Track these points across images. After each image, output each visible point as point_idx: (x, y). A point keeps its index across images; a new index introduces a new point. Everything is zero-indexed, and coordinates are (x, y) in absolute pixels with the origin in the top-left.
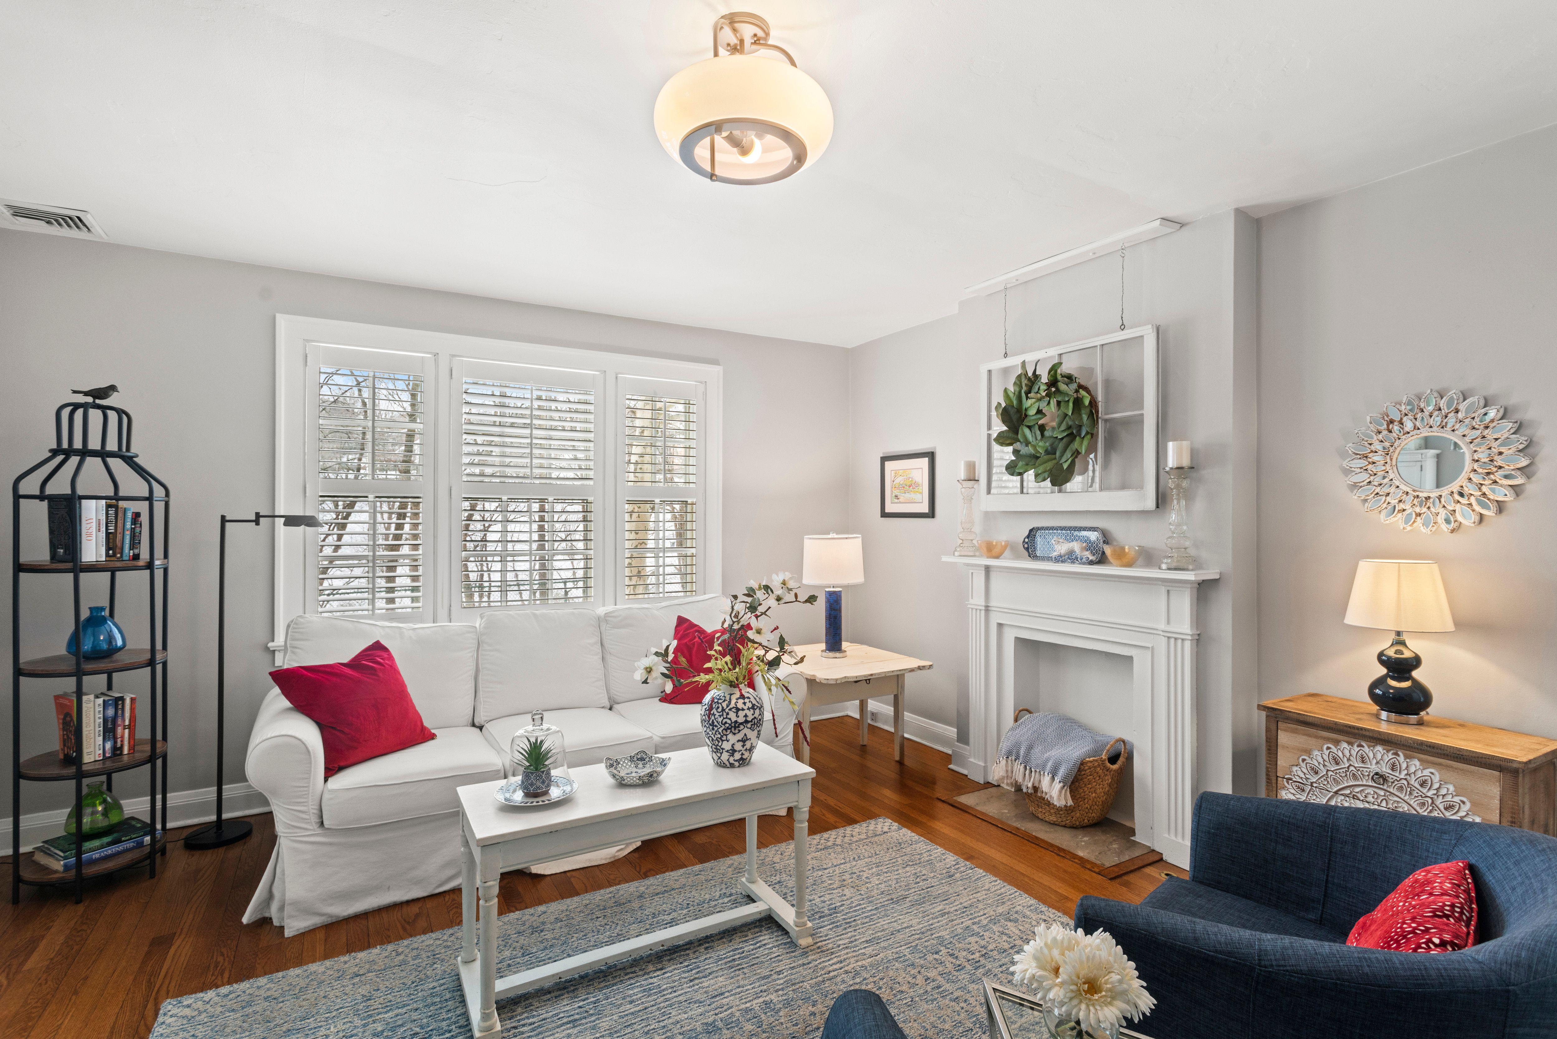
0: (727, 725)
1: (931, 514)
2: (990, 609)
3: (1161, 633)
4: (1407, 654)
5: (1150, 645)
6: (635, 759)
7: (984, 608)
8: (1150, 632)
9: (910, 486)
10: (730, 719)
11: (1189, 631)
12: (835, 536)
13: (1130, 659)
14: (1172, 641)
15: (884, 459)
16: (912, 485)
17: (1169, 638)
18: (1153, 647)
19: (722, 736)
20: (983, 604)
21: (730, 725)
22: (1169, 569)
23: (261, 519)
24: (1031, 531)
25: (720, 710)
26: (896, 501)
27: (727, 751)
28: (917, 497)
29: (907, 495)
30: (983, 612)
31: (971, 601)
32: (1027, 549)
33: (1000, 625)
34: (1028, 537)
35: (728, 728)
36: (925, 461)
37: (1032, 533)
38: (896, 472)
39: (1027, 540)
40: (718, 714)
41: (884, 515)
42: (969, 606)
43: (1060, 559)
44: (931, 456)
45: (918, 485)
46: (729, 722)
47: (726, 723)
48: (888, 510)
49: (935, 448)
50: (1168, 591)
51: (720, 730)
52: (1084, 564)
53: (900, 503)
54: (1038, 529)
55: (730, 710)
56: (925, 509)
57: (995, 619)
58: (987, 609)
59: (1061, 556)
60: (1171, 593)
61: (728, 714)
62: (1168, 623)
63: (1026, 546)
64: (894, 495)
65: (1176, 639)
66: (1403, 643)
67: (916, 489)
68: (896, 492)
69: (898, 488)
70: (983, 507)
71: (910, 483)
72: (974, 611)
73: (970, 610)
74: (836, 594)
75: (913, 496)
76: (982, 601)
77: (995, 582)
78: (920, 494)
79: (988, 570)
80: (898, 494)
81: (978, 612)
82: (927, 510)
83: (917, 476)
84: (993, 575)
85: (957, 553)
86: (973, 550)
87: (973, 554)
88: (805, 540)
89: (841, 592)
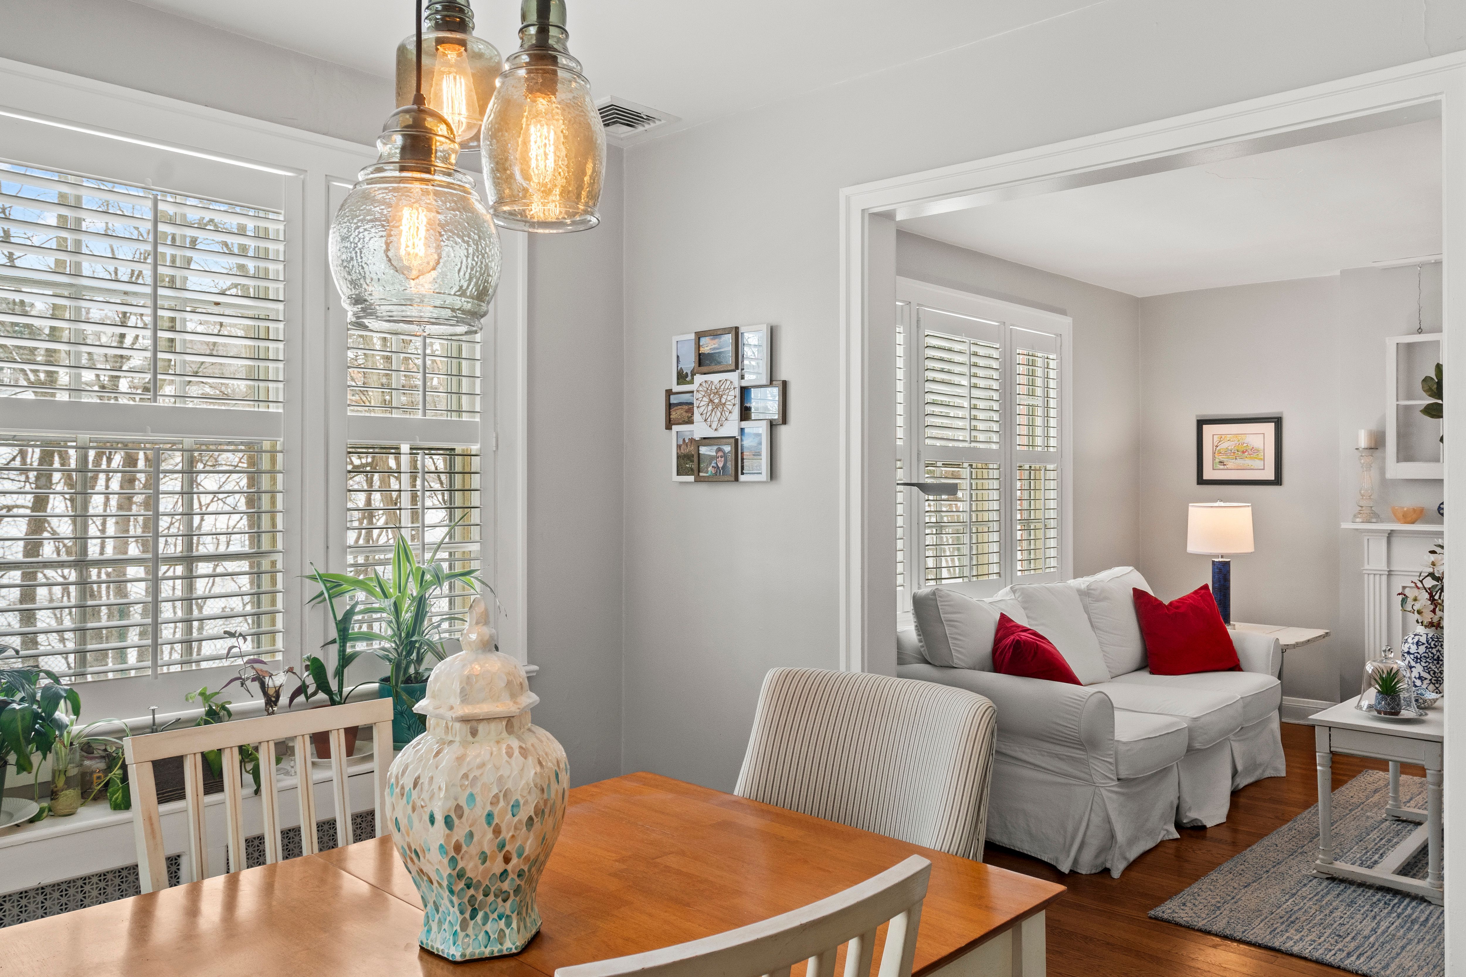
1: (1278, 481)
2: (1392, 573)
7: (1384, 572)
9: (1243, 452)
15: (1201, 423)
16: (1247, 451)
20: (1386, 568)
26: (1222, 467)
28: (1258, 464)
29: (1239, 461)
30: (1384, 578)
31: (1366, 567)
36: (1272, 425)
38: (1222, 436)
42: (1364, 572)
44: (1278, 422)
45: (1258, 451)
48: (1206, 476)
49: (1282, 413)
53: (1227, 469)
56: (1269, 475)
57: (1398, 583)
58: (1390, 574)
63: (1441, 511)
64: (1217, 460)
67: (1255, 455)
68: (1222, 458)
69: (1226, 454)
70: (1389, 475)
71: (1244, 449)
72: (1372, 576)
73: (1366, 576)
74: (1227, 565)
75: (1248, 462)
76: (1383, 566)
77: (1399, 547)
78: (1260, 459)
79: (1391, 534)
80: (1225, 460)
81: (1377, 577)
82: (1272, 477)
83: (1256, 442)
84: (1395, 540)
85: (1358, 520)
86: (1374, 516)
87: (1374, 520)
88: (1190, 508)
89: (1230, 561)
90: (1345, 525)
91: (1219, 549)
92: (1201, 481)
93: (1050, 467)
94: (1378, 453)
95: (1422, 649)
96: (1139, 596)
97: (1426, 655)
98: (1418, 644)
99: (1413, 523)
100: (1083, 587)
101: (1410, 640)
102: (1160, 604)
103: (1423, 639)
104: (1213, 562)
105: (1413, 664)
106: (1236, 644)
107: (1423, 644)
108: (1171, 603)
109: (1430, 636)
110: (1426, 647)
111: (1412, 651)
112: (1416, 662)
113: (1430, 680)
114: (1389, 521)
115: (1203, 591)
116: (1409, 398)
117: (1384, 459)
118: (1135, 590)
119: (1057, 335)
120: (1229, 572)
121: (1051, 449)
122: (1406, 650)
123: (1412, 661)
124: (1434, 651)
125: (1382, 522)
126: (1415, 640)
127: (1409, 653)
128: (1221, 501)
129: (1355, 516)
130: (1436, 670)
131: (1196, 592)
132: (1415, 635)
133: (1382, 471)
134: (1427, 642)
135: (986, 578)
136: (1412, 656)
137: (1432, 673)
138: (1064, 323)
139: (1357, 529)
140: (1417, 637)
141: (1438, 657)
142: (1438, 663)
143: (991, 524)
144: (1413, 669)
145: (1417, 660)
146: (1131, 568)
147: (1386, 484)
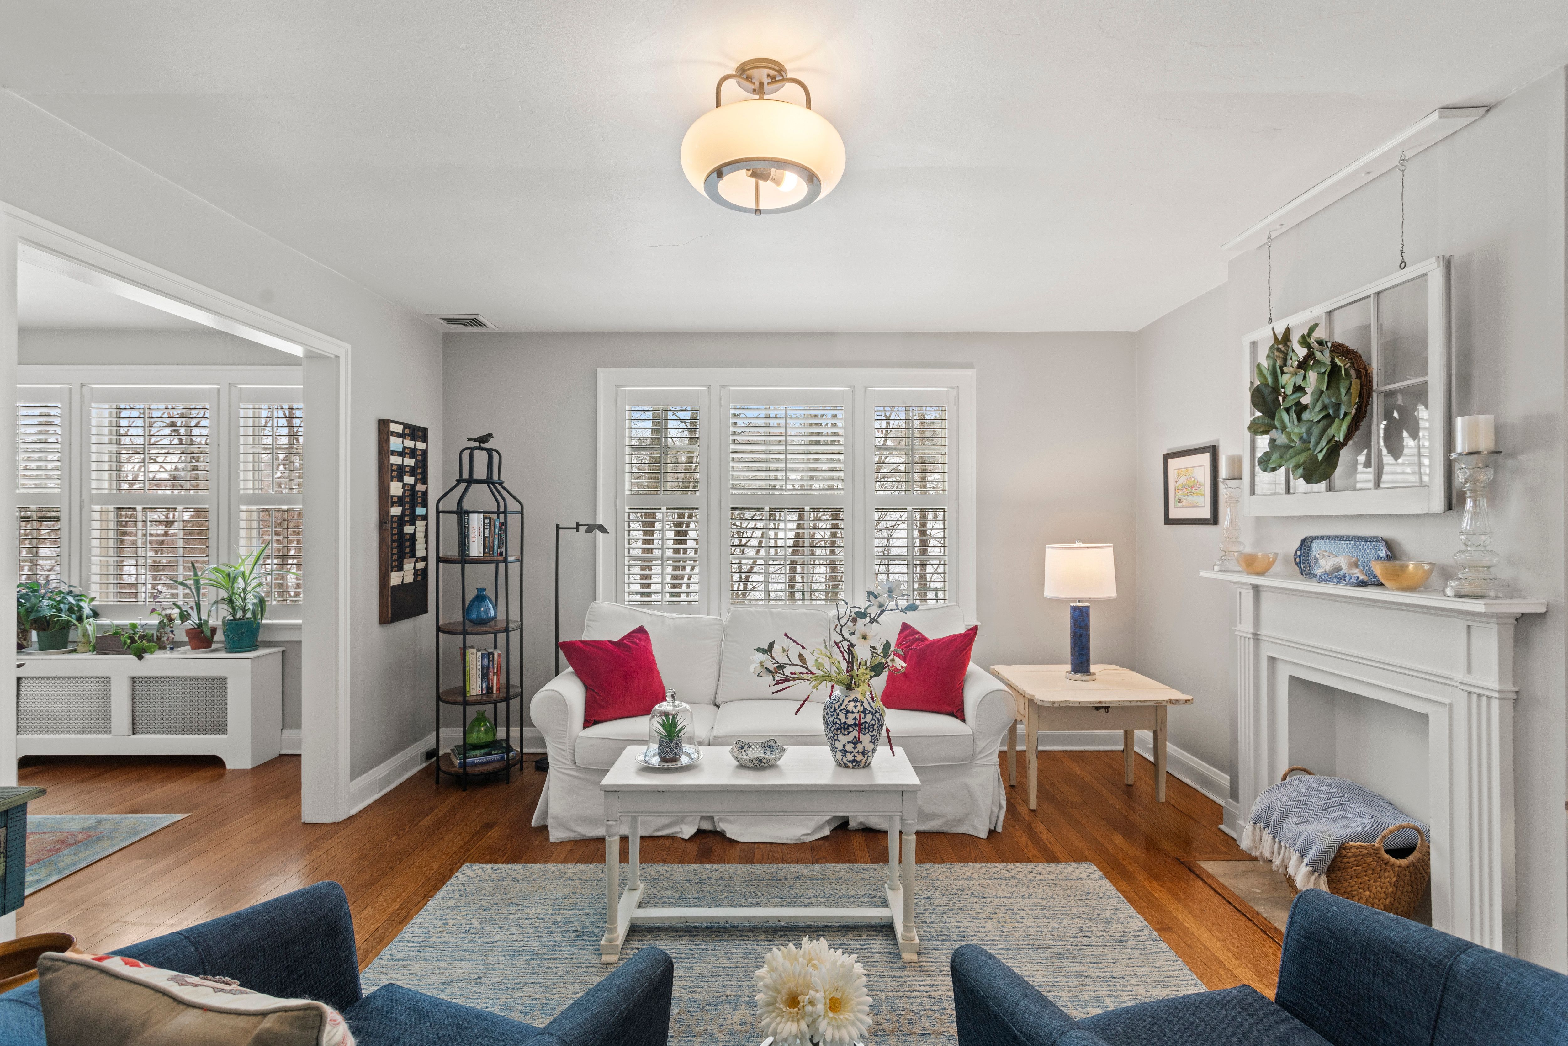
0: (837, 725)
1: (1214, 520)
2: (1260, 637)
3: (1458, 684)
5: (1447, 701)
6: (766, 746)
7: (1251, 636)
8: (1444, 682)
9: (1192, 488)
10: (840, 720)
11: (1496, 686)
13: (1425, 717)
14: (1474, 697)
15: (1167, 457)
16: (1193, 487)
17: (1470, 693)
18: (1451, 705)
19: (834, 736)
20: (1252, 630)
21: (840, 725)
23: (580, 527)
24: (1303, 541)
25: (832, 710)
26: (1179, 504)
27: (840, 751)
28: (1199, 500)
29: (1190, 498)
30: (1251, 641)
31: (1239, 627)
32: (1298, 564)
33: (1271, 660)
34: (1299, 549)
35: (838, 728)
36: (1208, 457)
37: (1306, 544)
38: (1179, 472)
39: (1299, 553)
40: (830, 714)
41: (1168, 521)
42: (1237, 633)
44: (1213, 450)
45: (1201, 486)
46: (839, 722)
47: (836, 723)
48: (1172, 516)
49: (1218, 441)
50: (1469, 627)
51: (832, 730)
53: (1183, 507)
54: (1312, 538)
55: (841, 711)
56: (1206, 514)
57: (1267, 650)
58: (1256, 637)
60: (1473, 631)
61: (838, 714)
62: (1469, 671)
63: (1298, 559)
64: (1177, 498)
65: (1479, 696)
67: (1197, 491)
68: (1179, 495)
69: (1182, 489)
70: (1246, 511)
71: (1193, 484)
72: (1242, 640)
73: (1240, 638)
74: (1086, 611)
75: (1195, 499)
76: (1251, 627)
77: (1267, 604)
78: (1204, 495)
79: (1257, 588)
80: (1182, 497)
81: (1247, 641)
82: (1209, 516)
83: (1200, 476)
84: (1262, 598)
85: (1217, 568)
89: (1088, 607)
91: (1078, 593)
104: (1075, 606)
118: (904, 626)
119: (951, 388)
120: (1088, 618)
121: (942, 493)
138: (965, 375)
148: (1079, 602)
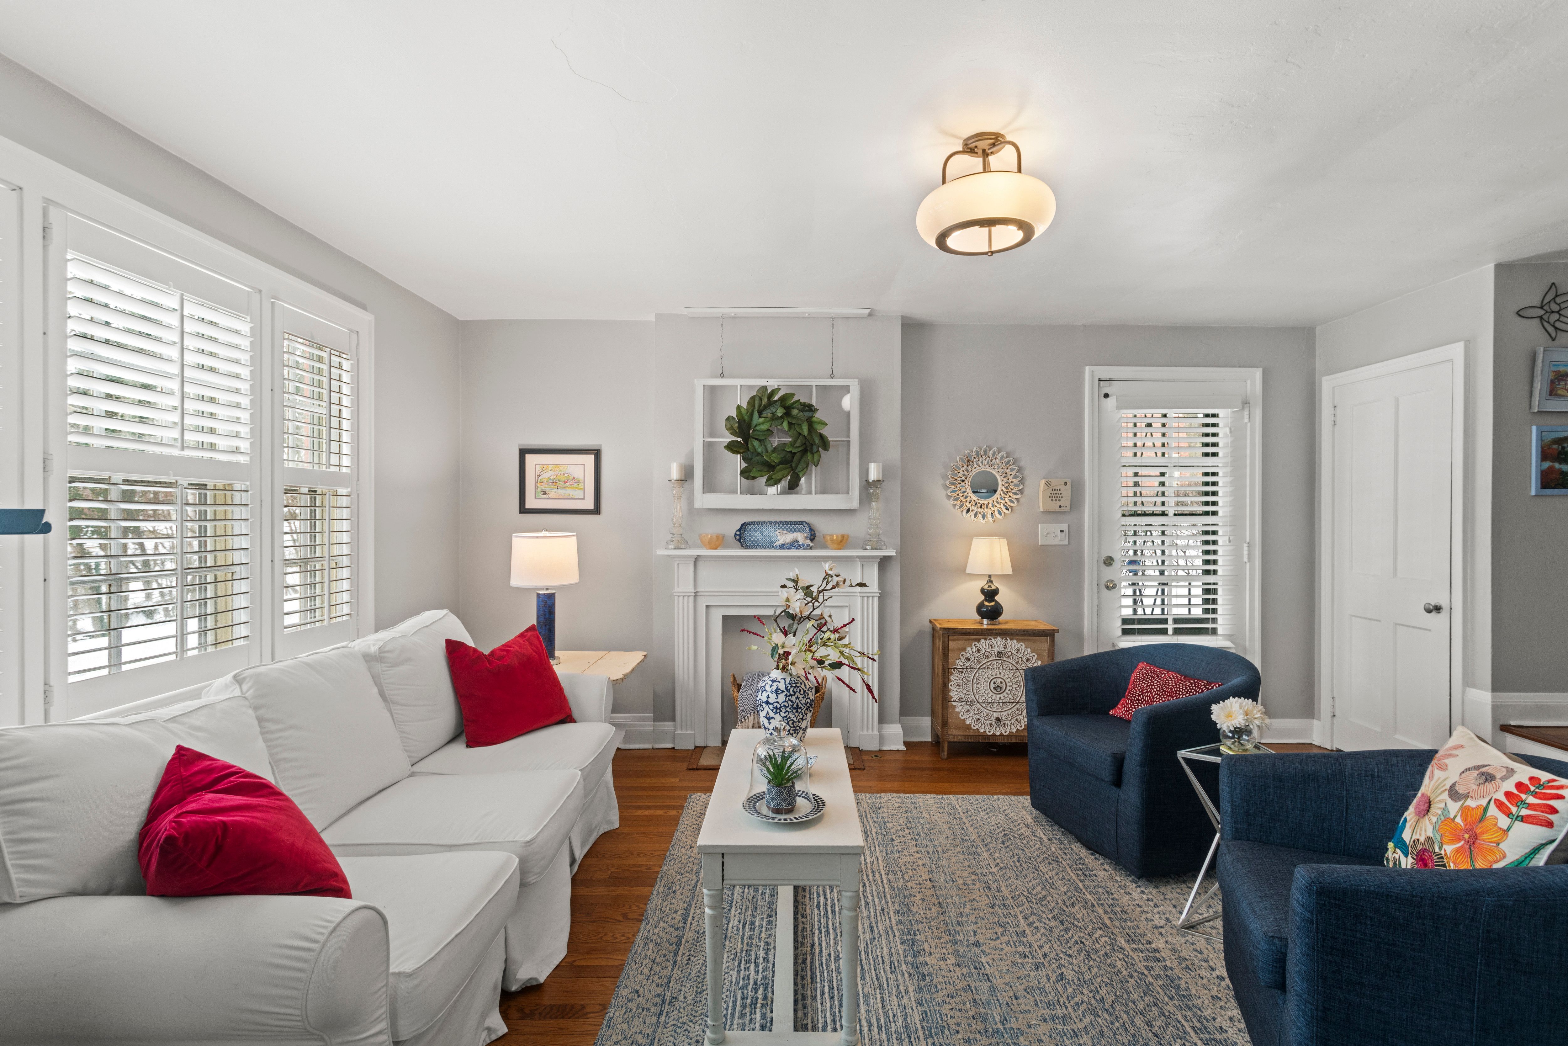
1: (597, 510)
2: (699, 593)
3: (859, 594)
4: (993, 587)
5: (848, 605)
7: (690, 594)
9: (565, 482)
11: (877, 590)
12: (547, 534)
14: (866, 598)
15: (524, 452)
16: (571, 481)
17: (863, 597)
18: (850, 605)
20: (693, 590)
22: (872, 549)
24: (742, 525)
26: (544, 496)
28: (578, 494)
29: (561, 491)
30: (691, 599)
31: (677, 589)
32: (739, 540)
33: (707, 607)
34: (739, 530)
36: (591, 458)
37: (744, 528)
38: (544, 467)
39: (738, 533)
41: (525, 510)
42: (675, 594)
43: (783, 547)
44: (597, 454)
45: (579, 481)
48: (529, 505)
49: (601, 445)
50: (865, 564)
52: (807, 549)
53: (549, 498)
54: (749, 523)
56: (586, 505)
57: (703, 603)
58: (696, 595)
59: (784, 545)
60: (865, 567)
63: (738, 537)
64: (539, 490)
65: (868, 597)
66: (991, 582)
67: (575, 485)
68: (544, 488)
69: (547, 483)
70: (697, 505)
71: (565, 479)
72: (681, 598)
73: (676, 598)
74: (552, 596)
75: (569, 492)
76: (691, 588)
77: (704, 571)
78: (581, 489)
79: (697, 559)
80: (547, 489)
81: (686, 598)
82: (591, 506)
83: (577, 472)
84: (700, 564)
85: (671, 547)
86: (683, 543)
87: (683, 546)
88: (514, 539)
89: (554, 593)
90: (661, 552)
91: (544, 583)
92: (523, 510)
93: (342, 491)
94: (686, 485)
95: (782, 697)
96: (454, 650)
97: (786, 704)
98: (777, 692)
99: (716, 549)
100: (373, 649)
101: (768, 688)
102: (481, 654)
103: (782, 686)
104: (538, 595)
105: (772, 714)
106: (567, 692)
107: (783, 692)
108: (493, 652)
109: (788, 681)
110: (786, 695)
111: (771, 701)
112: (776, 713)
113: (789, 731)
114: (696, 546)
115: (530, 633)
116: (712, 436)
117: (692, 491)
118: (448, 642)
119: (351, 331)
120: (554, 604)
121: (344, 470)
122: (765, 699)
123: (770, 712)
124: (793, 698)
125: (690, 548)
126: (774, 688)
127: (767, 703)
128: (546, 530)
129: (668, 543)
130: (795, 719)
131: (522, 635)
132: (773, 681)
133: (690, 501)
134: (786, 688)
135: (229, 645)
136: (771, 706)
137: (791, 722)
138: (365, 319)
139: (669, 556)
140: (775, 684)
141: (798, 705)
142: (797, 712)
143: (237, 568)
144: (771, 721)
145: (777, 710)
146: (445, 611)
147: (693, 512)
148: (547, 589)
